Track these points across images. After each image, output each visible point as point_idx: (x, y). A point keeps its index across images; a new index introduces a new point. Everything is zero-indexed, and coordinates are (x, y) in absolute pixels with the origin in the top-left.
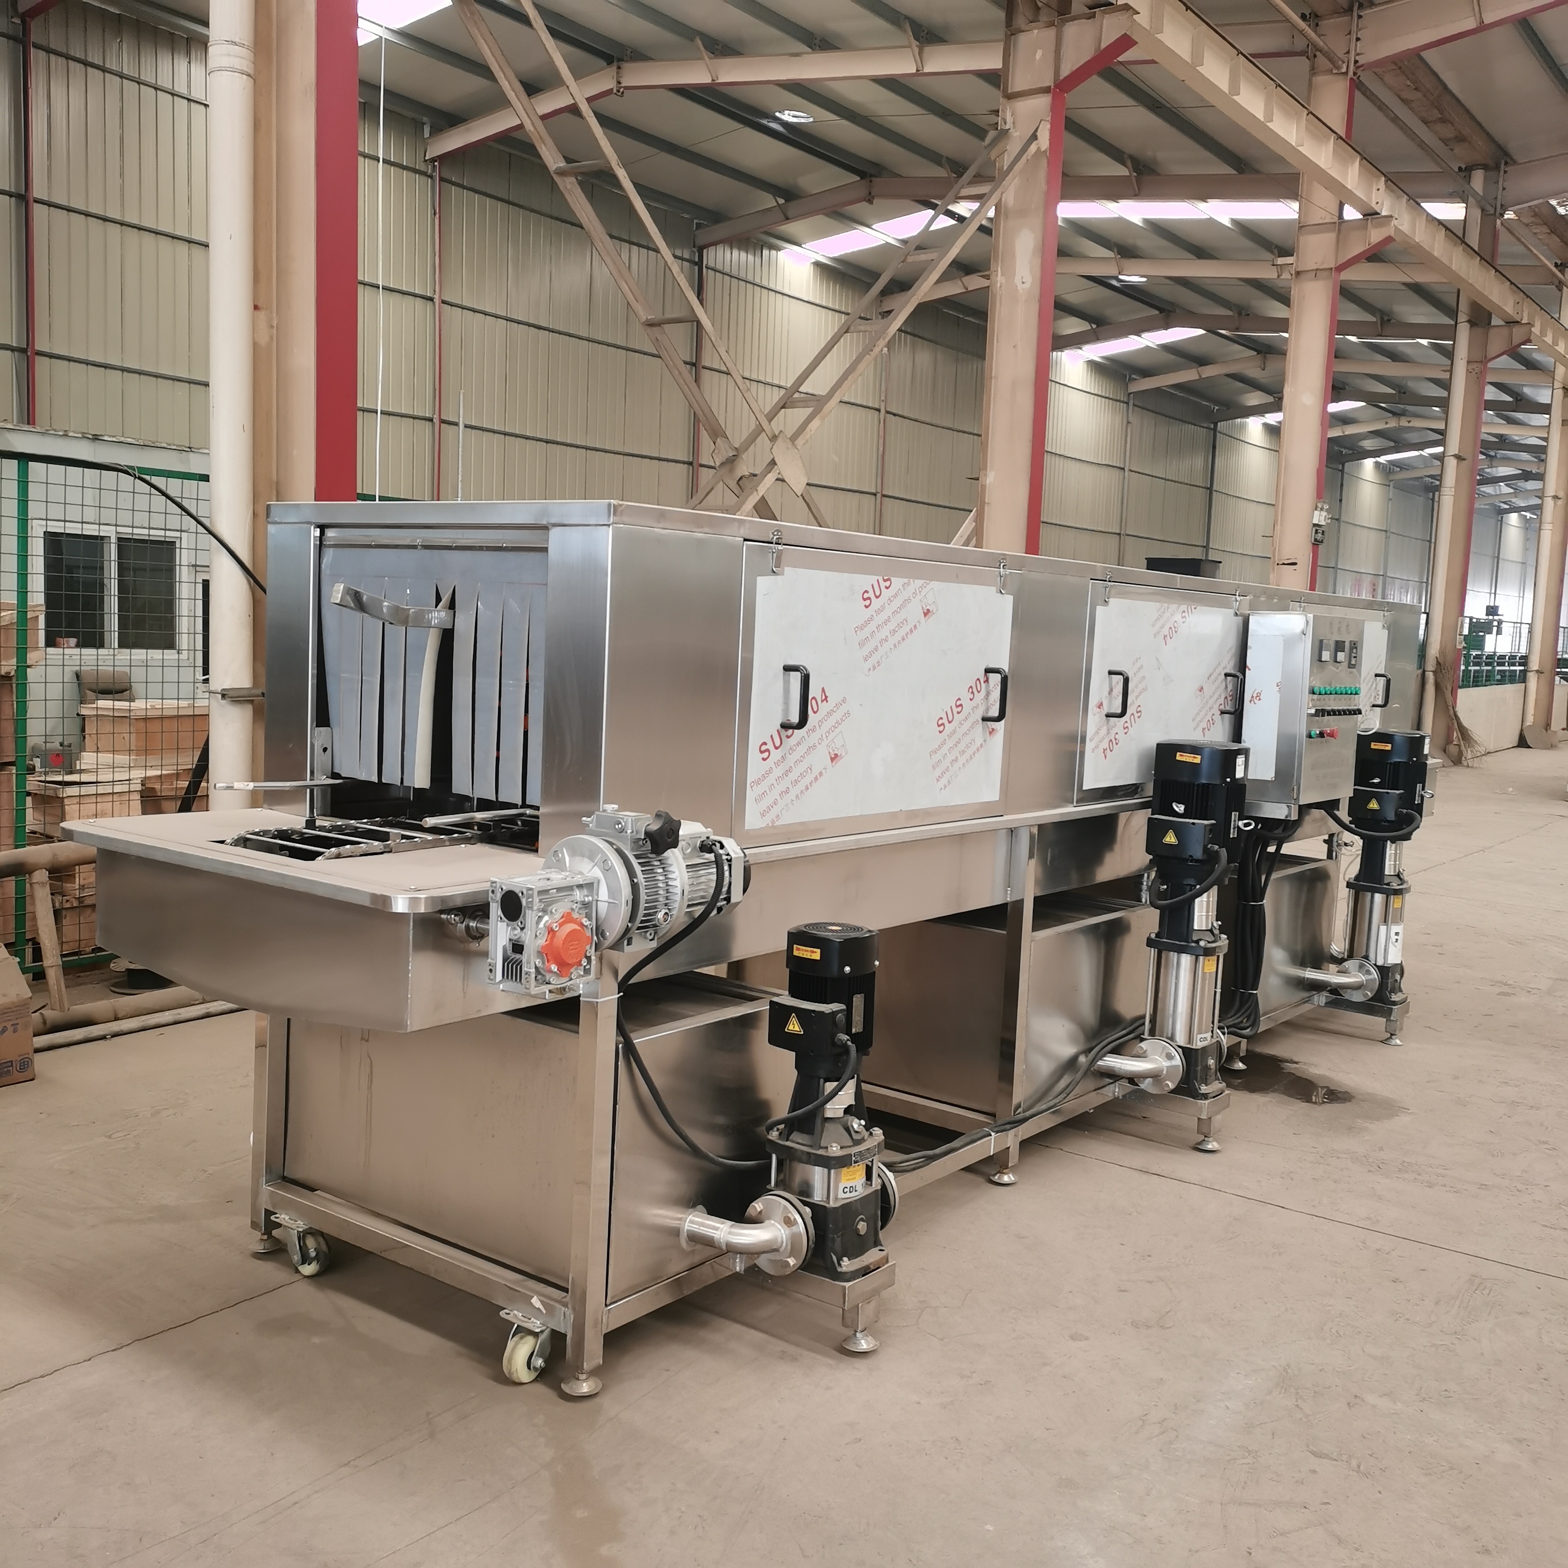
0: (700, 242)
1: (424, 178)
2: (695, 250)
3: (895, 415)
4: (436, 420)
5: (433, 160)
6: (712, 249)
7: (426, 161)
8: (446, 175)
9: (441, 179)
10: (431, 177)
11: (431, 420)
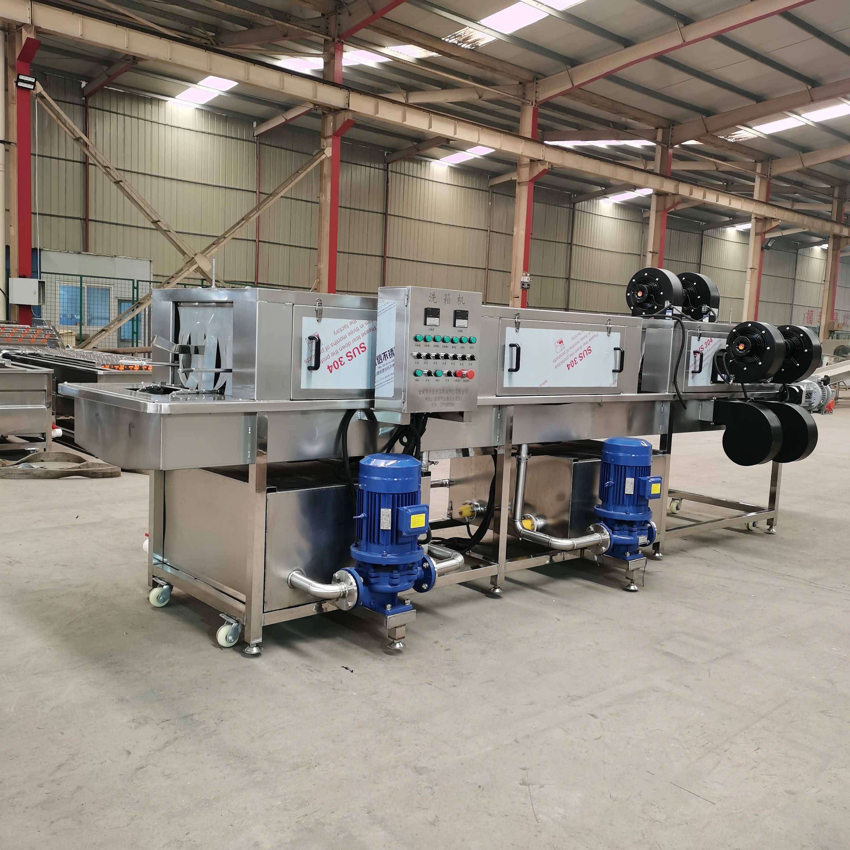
0: (387, 161)
1: (253, 144)
2: (386, 164)
3: (497, 233)
4: (257, 241)
5: (257, 136)
6: (394, 164)
7: (254, 137)
8: (263, 141)
9: (260, 143)
10: (256, 143)
11: (255, 241)
